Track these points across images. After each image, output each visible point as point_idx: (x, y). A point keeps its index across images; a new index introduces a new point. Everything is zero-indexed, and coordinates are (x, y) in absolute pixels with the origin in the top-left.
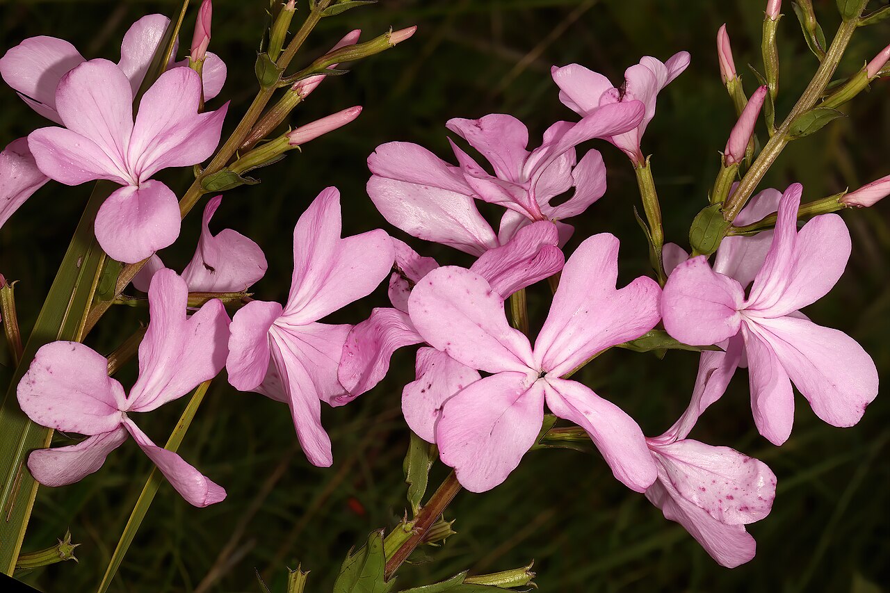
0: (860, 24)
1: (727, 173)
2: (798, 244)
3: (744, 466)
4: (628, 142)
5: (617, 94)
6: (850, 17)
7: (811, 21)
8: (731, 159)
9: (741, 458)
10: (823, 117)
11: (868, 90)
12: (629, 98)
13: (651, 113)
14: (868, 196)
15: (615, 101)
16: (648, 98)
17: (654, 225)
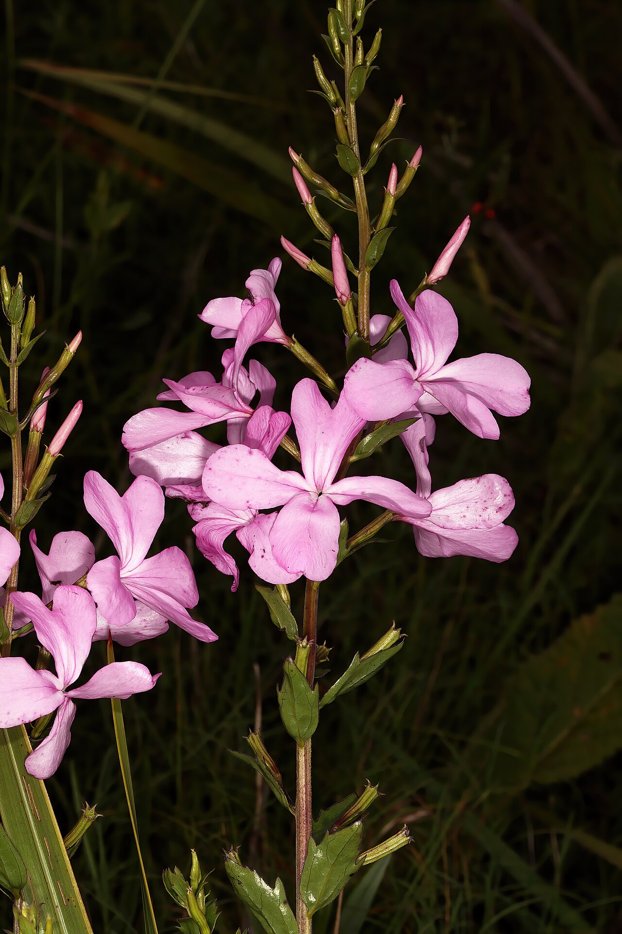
0: (365, 172)
1: (347, 310)
2: (420, 317)
3: (479, 486)
4: (275, 333)
5: (249, 302)
6: (356, 170)
7: (333, 193)
8: (344, 298)
9: (473, 482)
10: (381, 241)
11: (395, 214)
12: (258, 300)
13: (278, 306)
14: (442, 268)
15: (250, 307)
16: (269, 295)
17: (323, 377)
